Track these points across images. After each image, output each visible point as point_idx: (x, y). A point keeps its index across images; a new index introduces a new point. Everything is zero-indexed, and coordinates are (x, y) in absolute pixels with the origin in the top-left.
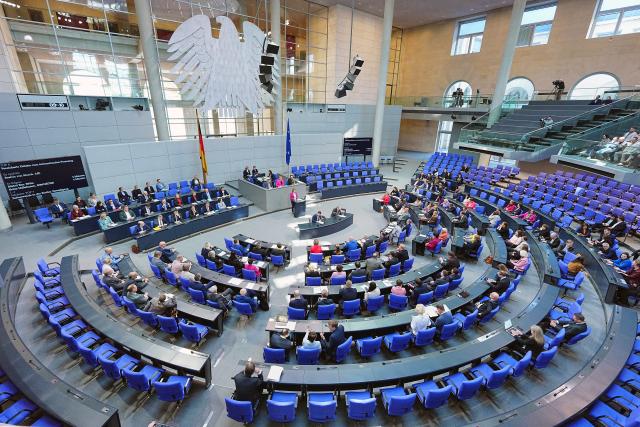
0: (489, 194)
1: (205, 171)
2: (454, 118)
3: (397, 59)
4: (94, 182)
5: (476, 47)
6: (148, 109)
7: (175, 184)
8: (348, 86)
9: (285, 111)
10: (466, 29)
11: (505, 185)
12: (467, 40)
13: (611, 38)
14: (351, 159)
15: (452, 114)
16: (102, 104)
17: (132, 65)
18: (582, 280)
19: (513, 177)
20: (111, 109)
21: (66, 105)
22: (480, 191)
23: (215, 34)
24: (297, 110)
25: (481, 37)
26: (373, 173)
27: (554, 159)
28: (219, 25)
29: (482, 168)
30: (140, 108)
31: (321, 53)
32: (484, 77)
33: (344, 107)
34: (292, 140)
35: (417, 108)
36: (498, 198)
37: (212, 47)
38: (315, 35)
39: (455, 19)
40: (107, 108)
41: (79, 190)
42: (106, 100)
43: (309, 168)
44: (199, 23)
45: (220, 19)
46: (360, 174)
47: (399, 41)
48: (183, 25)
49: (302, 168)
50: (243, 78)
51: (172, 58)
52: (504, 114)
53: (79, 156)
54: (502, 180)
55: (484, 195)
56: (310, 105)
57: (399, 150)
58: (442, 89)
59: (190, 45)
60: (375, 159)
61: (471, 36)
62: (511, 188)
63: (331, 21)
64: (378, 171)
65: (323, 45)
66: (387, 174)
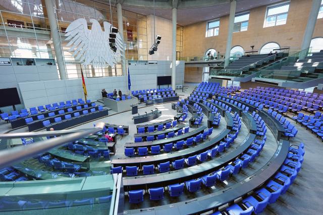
0: (226, 98)
1: (86, 94)
2: (209, 65)
3: (181, 40)
4: (24, 101)
5: (216, 33)
6: (55, 64)
7: (70, 101)
8: (155, 49)
9: (127, 65)
10: (211, 25)
11: (234, 94)
12: (212, 30)
13: (273, 27)
14: (161, 87)
15: (209, 64)
16: (30, 62)
17: (49, 45)
18: (266, 130)
19: (238, 91)
20: (35, 65)
21: (9, 63)
22: (222, 98)
23: (89, 28)
24: (133, 64)
25: (218, 29)
26: (172, 92)
27: (253, 80)
28: (91, 24)
29: (224, 88)
30: (51, 64)
31: (145, 37)
32: (221, 46)
33: (156, 62)
34: (131, 78)
35: (192, 62)
36: (230, 99)
37: (88, 33)
38: (141, 28)
39: (206, 21)
40: (33, 64)
41: (16, 106)
42: (32, 60)
43: (140, 91)
44: (81, 23)
45: (91, 21)
46: (166, 93)
47: (182, 31)
48: (73, 23)
49: (137, 92)
50: (105, 48)
51: (67, 39)
52: (231, 62)
53: (16, 88)
54: (233, 92)
55: (224, 99)
56: (139, 61)
57: (185, 82)
58: (203, 53)
59: (77, 33)
60: (173, 86)
61: (214, 28)
62: (237, 96)
63: (148, 22)
64: (174, 92)
65: (145, 33)
66: (179, 93)
